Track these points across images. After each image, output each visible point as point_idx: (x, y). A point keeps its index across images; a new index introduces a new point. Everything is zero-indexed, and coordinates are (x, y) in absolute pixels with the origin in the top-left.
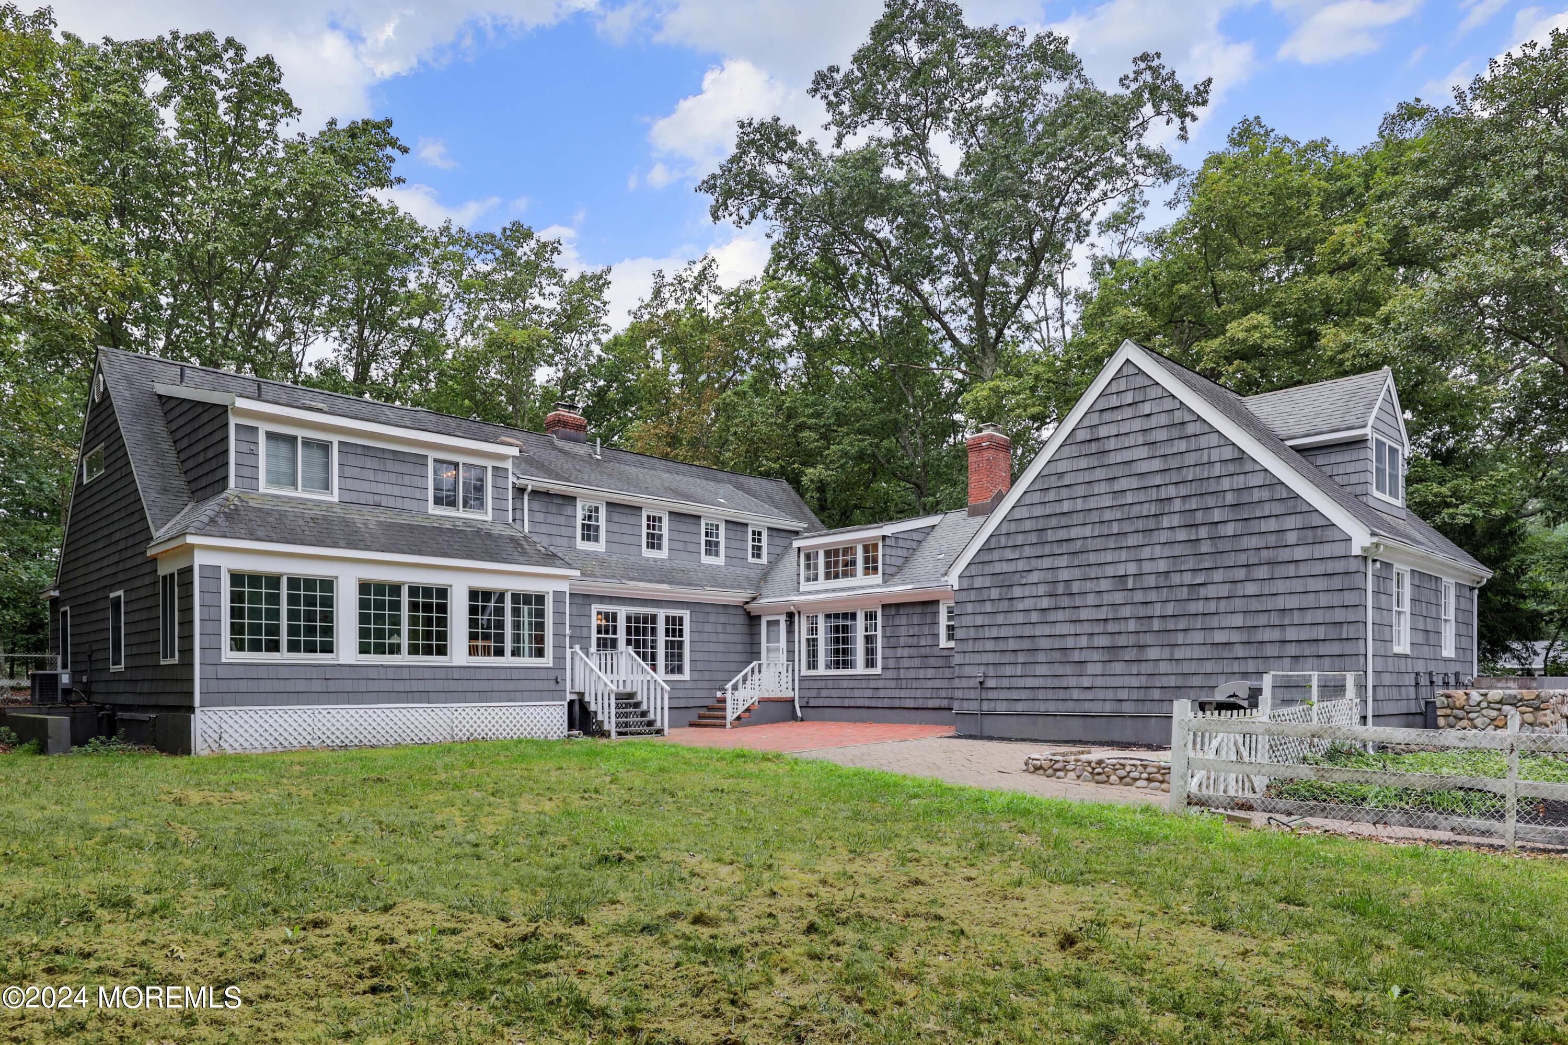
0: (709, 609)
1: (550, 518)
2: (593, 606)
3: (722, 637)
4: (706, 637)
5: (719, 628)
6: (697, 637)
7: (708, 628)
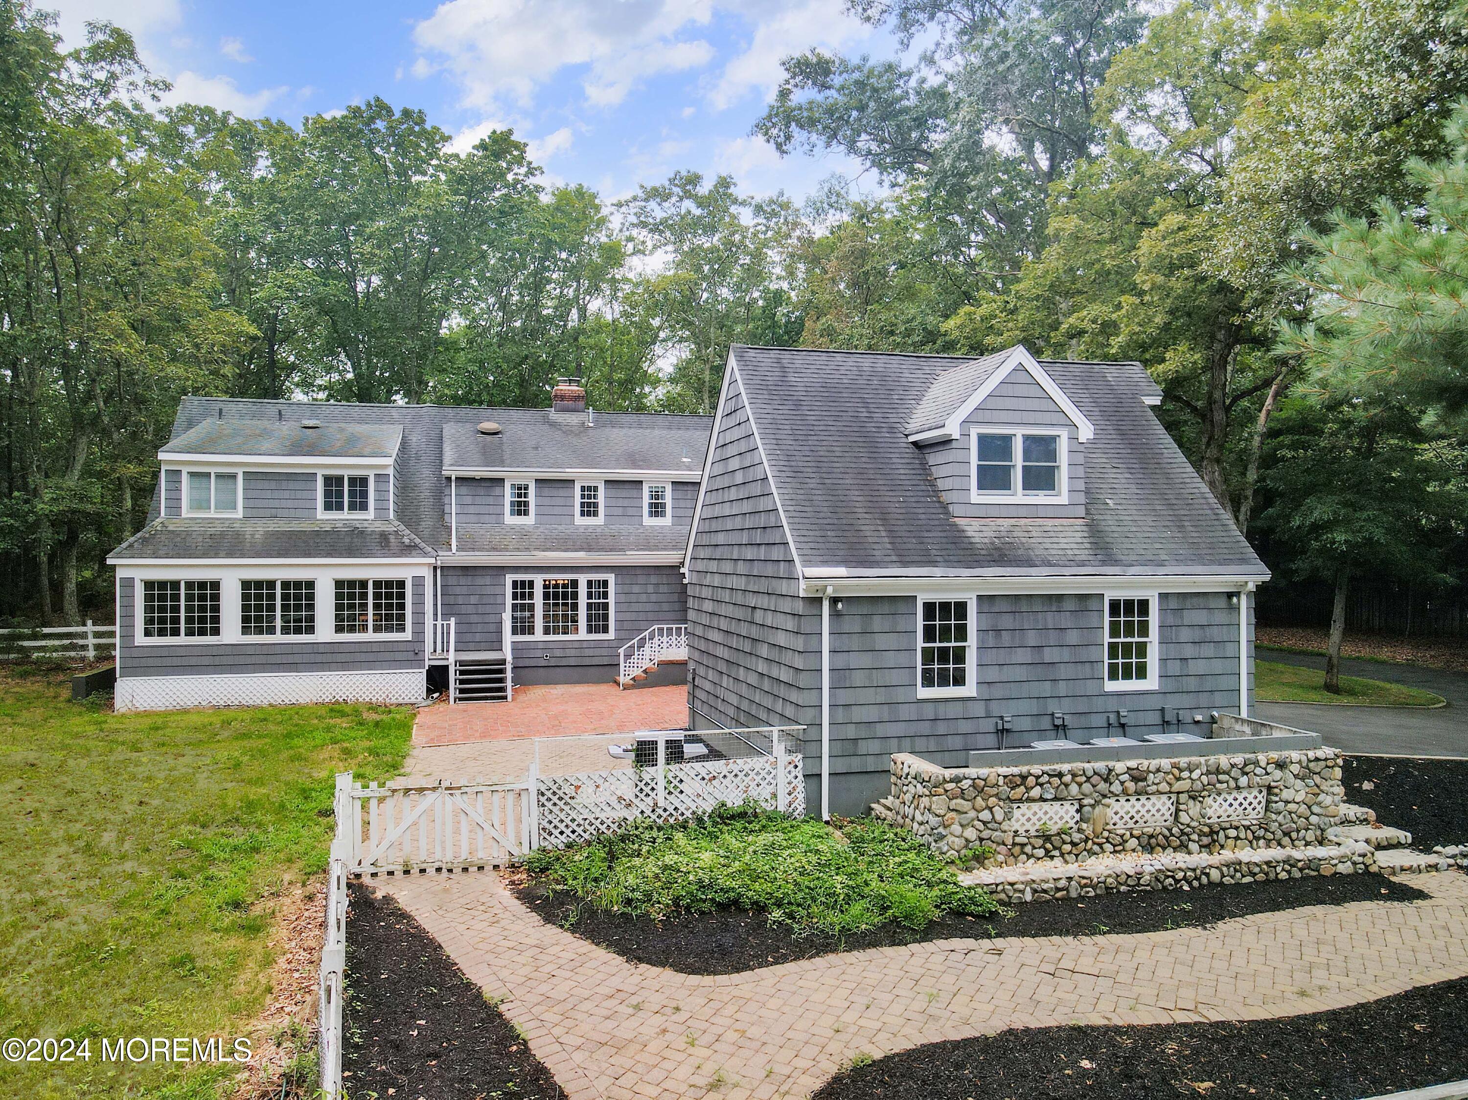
0: (638, 572)
1: (478, 500)
2: (507, 576)
3: (653, 598)
4: (633, 598)
5: (651, 589)
6: (623, 598)
7: (636, 589)
